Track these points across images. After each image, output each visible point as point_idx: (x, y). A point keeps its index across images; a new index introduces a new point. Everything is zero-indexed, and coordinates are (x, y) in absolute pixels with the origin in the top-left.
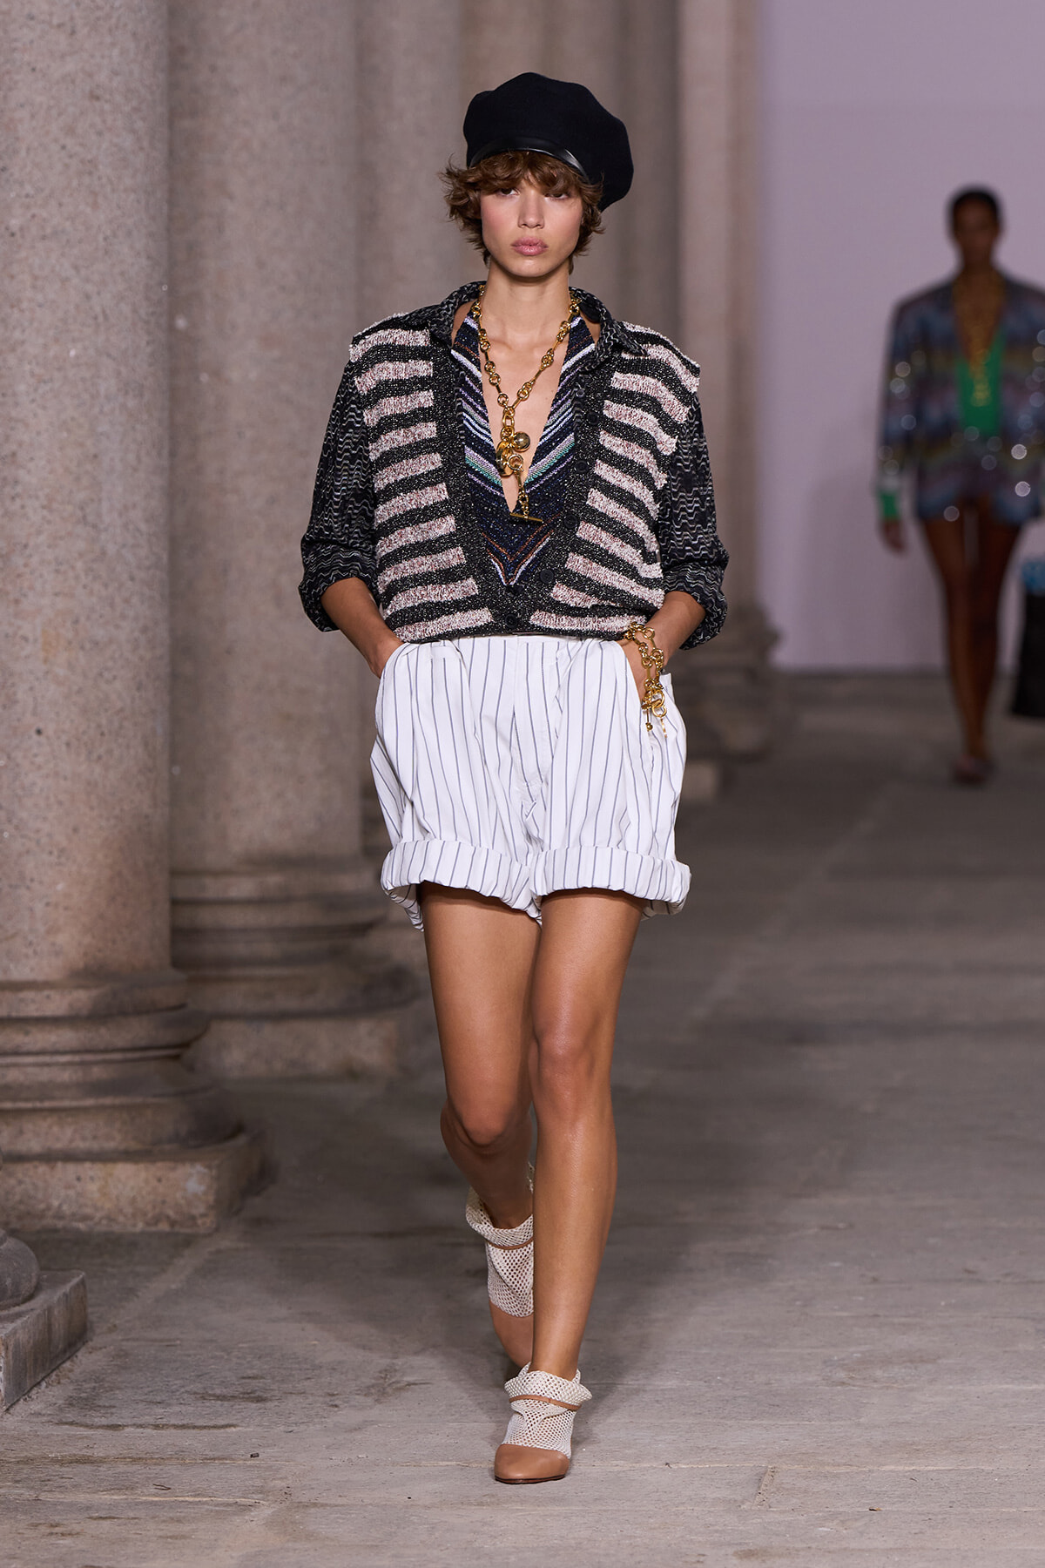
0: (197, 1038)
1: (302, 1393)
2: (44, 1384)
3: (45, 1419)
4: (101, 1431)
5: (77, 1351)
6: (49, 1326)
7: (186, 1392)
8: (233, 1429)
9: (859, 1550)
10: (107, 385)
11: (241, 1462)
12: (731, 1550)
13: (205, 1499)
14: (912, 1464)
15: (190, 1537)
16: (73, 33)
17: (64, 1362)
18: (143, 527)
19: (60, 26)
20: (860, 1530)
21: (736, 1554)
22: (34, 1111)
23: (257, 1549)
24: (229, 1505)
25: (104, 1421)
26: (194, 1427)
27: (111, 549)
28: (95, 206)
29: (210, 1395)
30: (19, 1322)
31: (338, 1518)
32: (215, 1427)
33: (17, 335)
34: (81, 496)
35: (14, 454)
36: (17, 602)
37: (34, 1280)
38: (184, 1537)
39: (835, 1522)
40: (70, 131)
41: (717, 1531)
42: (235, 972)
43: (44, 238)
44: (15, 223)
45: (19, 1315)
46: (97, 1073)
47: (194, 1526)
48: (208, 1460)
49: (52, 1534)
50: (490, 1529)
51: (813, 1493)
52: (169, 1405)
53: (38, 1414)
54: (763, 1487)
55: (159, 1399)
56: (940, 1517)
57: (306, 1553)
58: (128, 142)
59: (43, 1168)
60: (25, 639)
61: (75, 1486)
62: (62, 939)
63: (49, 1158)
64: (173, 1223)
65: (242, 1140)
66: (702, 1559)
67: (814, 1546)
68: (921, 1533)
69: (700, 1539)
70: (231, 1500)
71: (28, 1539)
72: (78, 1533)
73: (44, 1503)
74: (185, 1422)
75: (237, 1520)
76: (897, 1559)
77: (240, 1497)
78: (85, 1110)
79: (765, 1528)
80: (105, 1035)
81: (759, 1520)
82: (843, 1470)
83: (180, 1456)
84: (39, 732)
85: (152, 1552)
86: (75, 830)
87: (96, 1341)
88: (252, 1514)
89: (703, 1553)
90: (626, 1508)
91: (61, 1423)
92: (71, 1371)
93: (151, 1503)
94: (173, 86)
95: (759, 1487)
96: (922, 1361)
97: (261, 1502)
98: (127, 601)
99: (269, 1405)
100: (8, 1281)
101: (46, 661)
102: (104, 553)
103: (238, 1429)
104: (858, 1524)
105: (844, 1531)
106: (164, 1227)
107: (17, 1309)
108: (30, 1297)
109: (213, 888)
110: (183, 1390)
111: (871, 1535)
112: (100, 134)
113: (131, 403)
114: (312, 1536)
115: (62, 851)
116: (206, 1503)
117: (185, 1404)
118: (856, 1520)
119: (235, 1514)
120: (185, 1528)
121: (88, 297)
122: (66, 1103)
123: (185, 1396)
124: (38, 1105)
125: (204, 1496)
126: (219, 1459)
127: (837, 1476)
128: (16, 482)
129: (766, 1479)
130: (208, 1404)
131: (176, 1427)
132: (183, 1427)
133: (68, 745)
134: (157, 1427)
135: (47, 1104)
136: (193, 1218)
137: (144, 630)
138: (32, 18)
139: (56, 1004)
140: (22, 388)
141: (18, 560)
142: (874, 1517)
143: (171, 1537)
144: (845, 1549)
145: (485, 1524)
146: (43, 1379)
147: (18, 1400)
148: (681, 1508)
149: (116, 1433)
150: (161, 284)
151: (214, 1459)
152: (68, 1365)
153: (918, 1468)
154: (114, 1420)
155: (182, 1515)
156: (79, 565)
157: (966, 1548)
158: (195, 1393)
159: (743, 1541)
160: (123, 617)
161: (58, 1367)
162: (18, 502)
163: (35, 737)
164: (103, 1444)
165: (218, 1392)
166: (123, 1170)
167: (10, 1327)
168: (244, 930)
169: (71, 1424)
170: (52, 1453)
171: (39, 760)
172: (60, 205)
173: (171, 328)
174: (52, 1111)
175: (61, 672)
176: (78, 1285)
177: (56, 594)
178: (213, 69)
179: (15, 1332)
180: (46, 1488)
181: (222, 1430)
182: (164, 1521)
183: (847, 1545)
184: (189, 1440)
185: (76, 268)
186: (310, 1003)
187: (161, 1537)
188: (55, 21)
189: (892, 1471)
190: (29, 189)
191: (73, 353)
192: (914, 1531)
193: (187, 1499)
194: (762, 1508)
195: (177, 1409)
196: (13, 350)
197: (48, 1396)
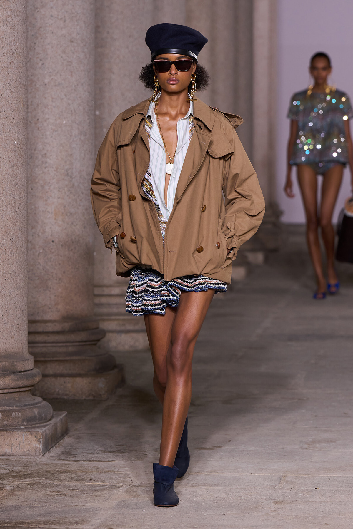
0: (102, 338)
1: (136, 451)
2: (54, 447)
3: (55, 458)
4: (72, 462)
5: (64, 437)
6: (56, 429)
7: (99, 450)
8: (114, 462)
9: (312, 501)
10: (75, 132)
11: (117, 472)
12: (272, 501)
13: (105, 484)
14: (328, 474)
15: (101, 496)
16: (65, 21)
17: (60, 440)
18: (86, 177)
19: (61, 19)
20: (312, 495)
21: (273, 502)
22: (51, 361)
23: (122, 500)
24: (113, 486)
25: (73, 459)
26: (102, 461)
27: (76, 184)
28: (72, 76)
29: (107, 451)
30: (47, 428)
31: (148, 490)
32: (109, 461)
33: (47, 116)
34: (67, 167)
35: (46, 154)
36: (46, 200)
37: (51, 415)
38: (99, 496)
39: (305, 493)
40: (64, 52)
41: (267, 495)
42: (113, 317)
43: (55, 86)
44: (46, 81)
45: (46, 425)
46: (71, 349)
47: (102, 492)
48: (106, 472)
49: (58, 494)
50: (196, 494)
51: (298, 483)
52: (94, 454)
53: (52, 457)
54: (282, 481)
55: (90, 452)
56: (338, 491)
57: (138, 501)
58: (82, 55)
59: (53, 379)
60: (49, 212)
61: (64, 480)
62: (60, 307)
63: (55, 376)
64: (94, 397)
65: (116, 370)
66: (263, 504)
67: (298, 500)
68: (332, 496)
69: (262, 498)
70: (114, 484)
71: (50, 496)
72: (66, 494)
73: (55, 485)
74: (99, 460)
75: (116, 490)
76: (324, 504)
77: (117, 483)
78: (67, 361)
79: (282, 494)
80: (72, 337)
81: (281, 492)
82: (307, 476)
83: (97, 470)
84: (53, 241)
85: (89, 500)
86: (64, 272)
87: (71, 434)
88: (121, 489)
89: (263, 502)
90: (239, 488)
91: (60, 459)
92: (63, 443)
93: (89, 485)
94: (96, 38)
95: (280, 481)
96: (331, 442)
97: (123, 485)
98: (81, 200)
99: (125, 454)
100: (43, 415)
101: (55, 219)
102: (74, 185)
103: (116, 462)
104: (312, 493)
105: (308, 495)
106: (91, 398)
107: (46, 423)
108: (50, 420)
109: (106, 291)
110: (98, 449)
111: (316, 497)
112: (73, 53)
113: (83, 138)
114: (140, 496)
115: (60, 279)
116: (106, 485)
117: (99, 454)
118: (311, 492)
119: (115, 488)
120: (99, 493)
121: (69, 104)
122: (61, 359)
123: (99, 451)
124: (52, 359)
125: (105, 483)
126: (110, 471)
127: (304, 478)
128: (46, 163)
129: (283, 479)
130: (106, 454)
131: (96, 461)
132: (99, 461)
133: (62, 245)
134: (90, 461)
135: (55, 359)
136: (100, 395)
137: (86, 209)
138: (52, 16)
139: (57, 327)
140: (48, 133)
141: (47, 187)
142: (317, 491)
143: (95, 496)
144: (308, 501)
145: (194, 492)
146: (54, 446)
147: (46, 452)
148: (256, 488)
149: (77, 463)
150: (92, 101)
151: (108, 471)
152: (62, 441)
153: (330, 476)
154: (76, 459)
155: (99, 489)
156: (66, 189)
157: (346, 501)
158: (102, 450)
159: (275, 498)
160: (80, 205)
161: (58, 442)
162: (47, 169)
163: (52, 243)
164: (73, 466)
165: (109, 450)
166: (78, 380)
167: (44, 429)
168: (116, 304)
169: (63, 460)
170: (57, 469)
171: (53, 250)
172: (61, 75)
173: (95, 115)
174: (56, 361)
175: (60, 223)
176: (65, 416)
177: (59, 198)
178: (108, 33)
179: (45, 431)
180: (55, 480)
181: (111, 462)
182: (92, 491)
183: (308, 500)
184: (100, 465)
185: (66, 95)
186: (137, 327)
187: (92, 496)
188: (59, 17)
189: (322, 477)
190: (51, 70)
191: (64, 122)
192: (329, 496)
193: (100, 484)
194: (281, 488)
195: (96, 455)
196: (45, 121)
197: (56, 451)
